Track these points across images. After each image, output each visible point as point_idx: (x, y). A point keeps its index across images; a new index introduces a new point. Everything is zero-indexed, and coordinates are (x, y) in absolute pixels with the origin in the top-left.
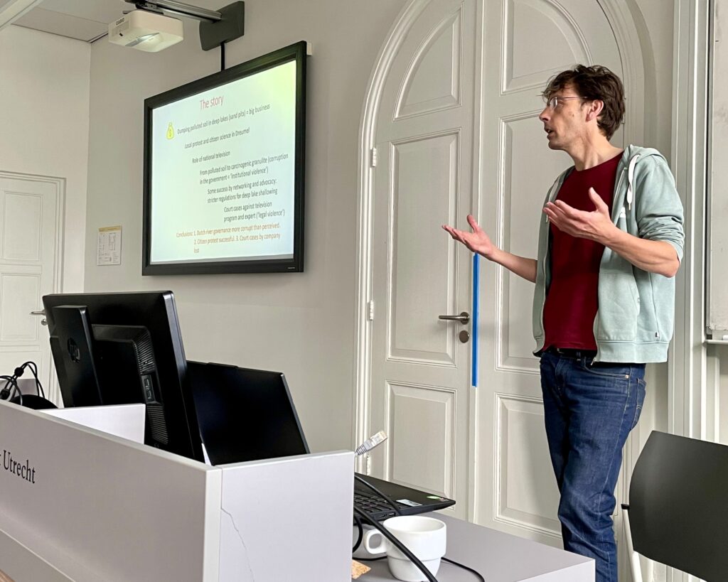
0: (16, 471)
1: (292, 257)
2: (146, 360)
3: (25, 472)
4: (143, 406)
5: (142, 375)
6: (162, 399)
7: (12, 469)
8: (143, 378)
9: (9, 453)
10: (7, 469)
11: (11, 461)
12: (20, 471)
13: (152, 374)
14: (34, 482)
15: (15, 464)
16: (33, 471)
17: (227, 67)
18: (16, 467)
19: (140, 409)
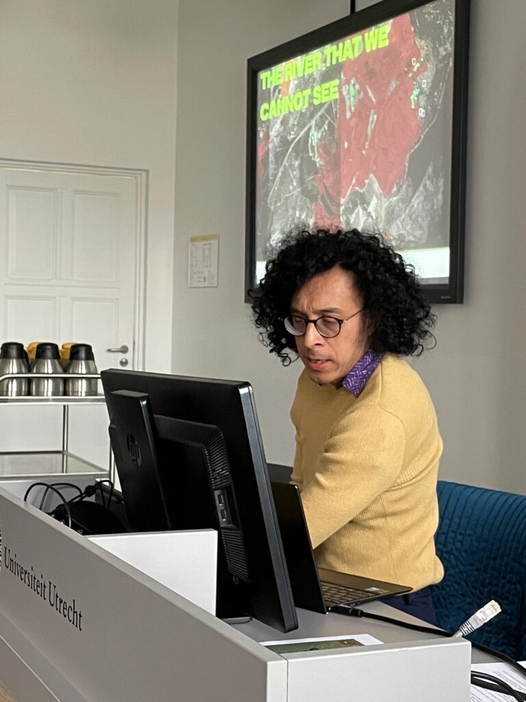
0: (62, 611)
1: (447, 282)
2: (219, 470)
3: (71, 613)
4: (214, 534)
5: (216, 489)
6: (240, 523)
7: (58, 607)
8: (217, 493)
9: (55, 587)
10: (52, 605)
11: (57, 597)
12: (66, 612)
13: (226, 490)
14: (80, 629)
15: (61, 602)
16: (80, 616)
17: (358, 8)
18: (62, 605)
19: (211, 536)
